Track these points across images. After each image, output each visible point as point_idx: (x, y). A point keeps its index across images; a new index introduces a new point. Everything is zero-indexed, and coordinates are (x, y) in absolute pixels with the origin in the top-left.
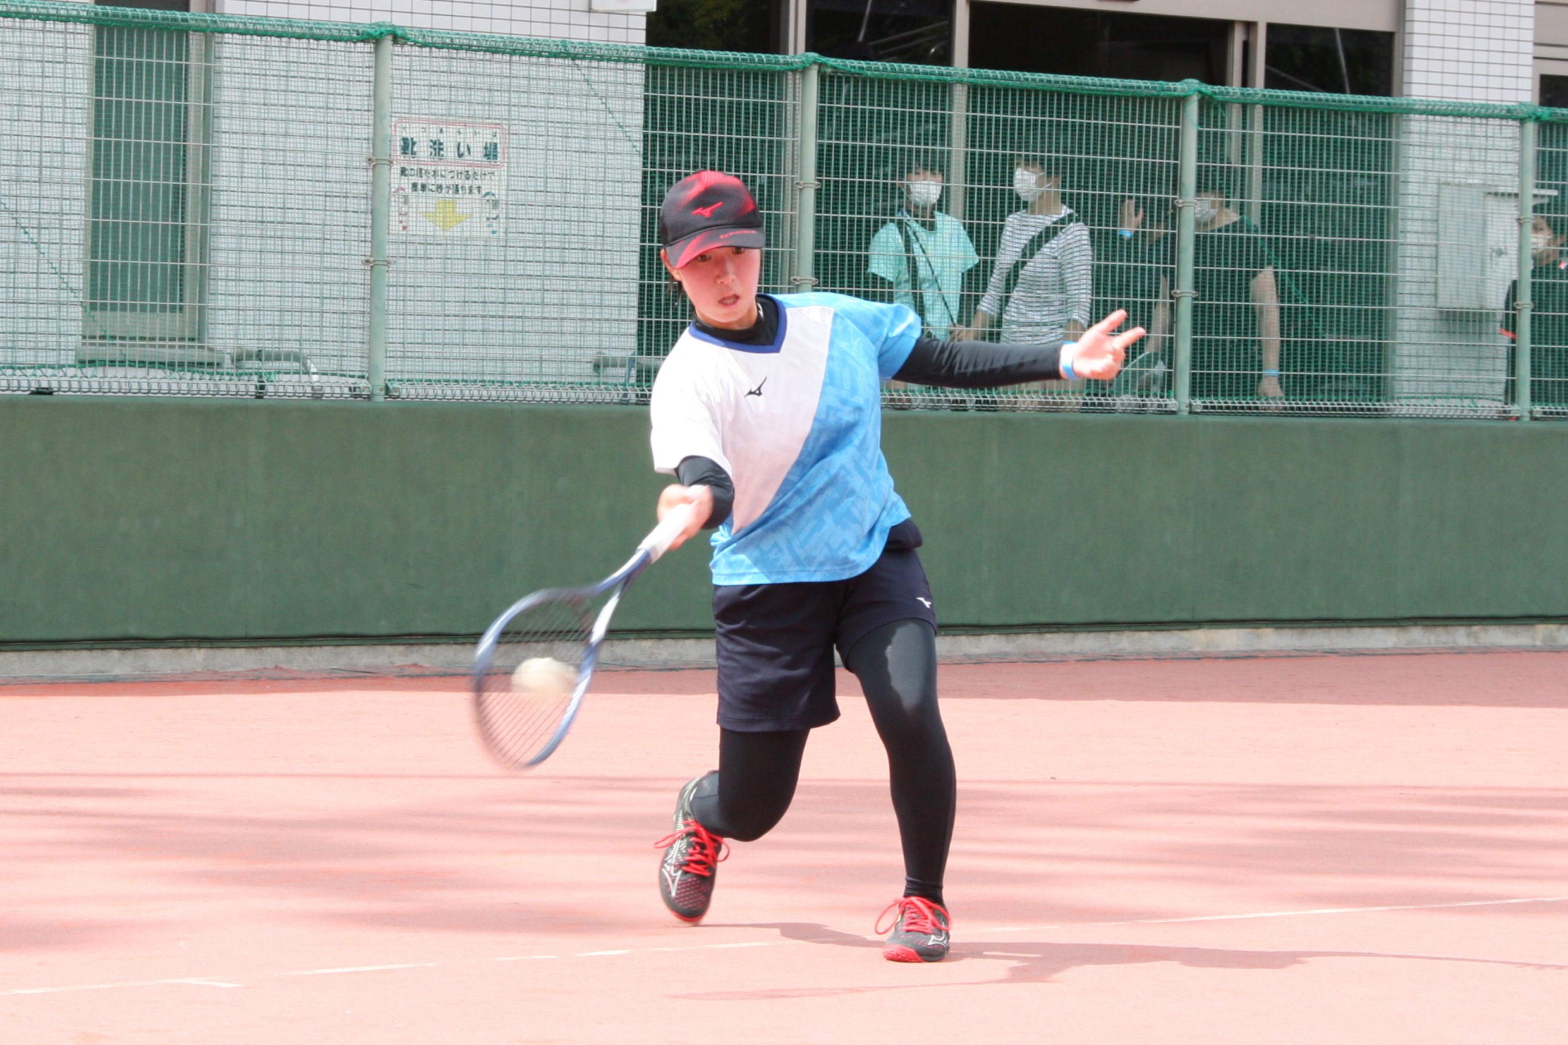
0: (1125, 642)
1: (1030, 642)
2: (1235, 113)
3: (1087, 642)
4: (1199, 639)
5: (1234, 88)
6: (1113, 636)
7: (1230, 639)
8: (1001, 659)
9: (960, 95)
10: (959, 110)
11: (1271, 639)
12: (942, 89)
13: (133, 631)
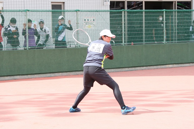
0: (159, 67)
1: (149, 67)
2: (174, 12)
3: (155, 67)
4: (167, 66)
5: (174, 10)
6: (158, 66)
7: (171, 66)
8: (145, 69)
9: (144, 13)
10: (144, 14)
11: (175, 65)
12: (142, 12)
13: (54, 71)
